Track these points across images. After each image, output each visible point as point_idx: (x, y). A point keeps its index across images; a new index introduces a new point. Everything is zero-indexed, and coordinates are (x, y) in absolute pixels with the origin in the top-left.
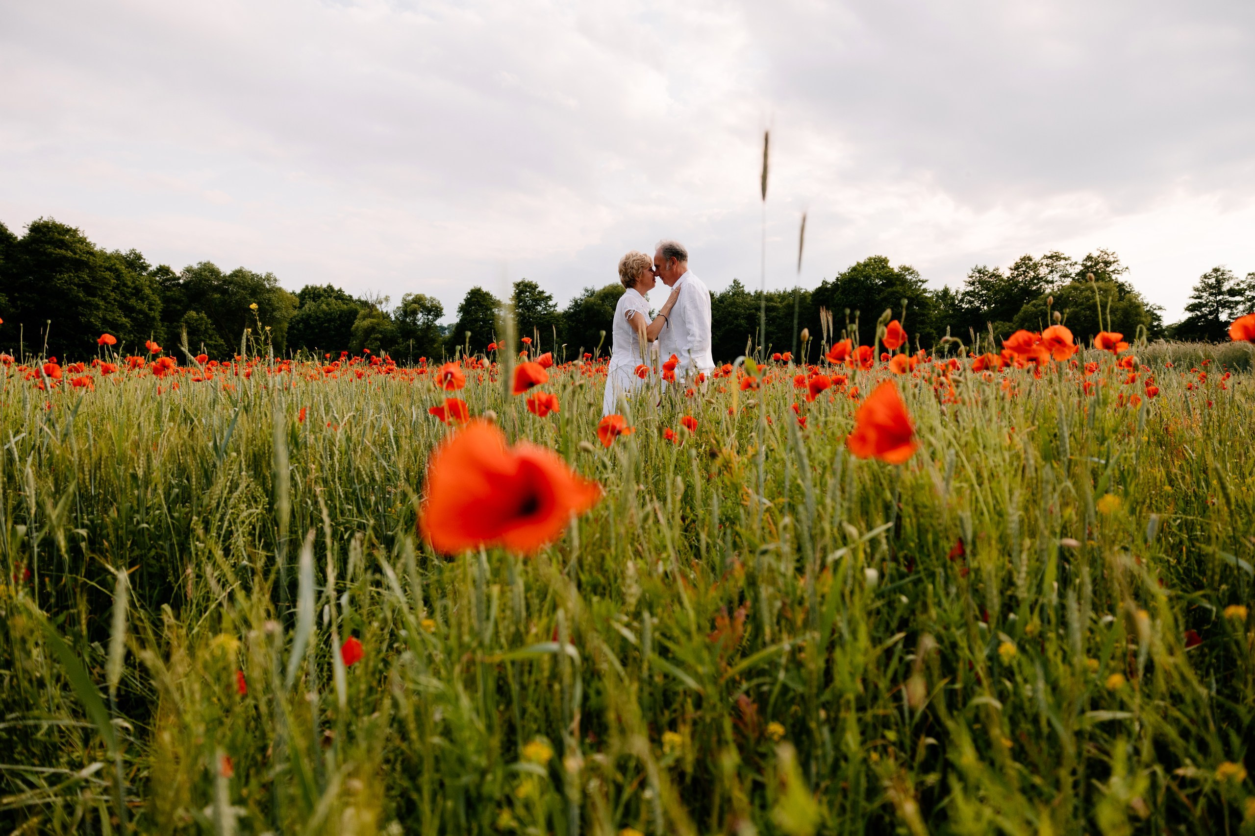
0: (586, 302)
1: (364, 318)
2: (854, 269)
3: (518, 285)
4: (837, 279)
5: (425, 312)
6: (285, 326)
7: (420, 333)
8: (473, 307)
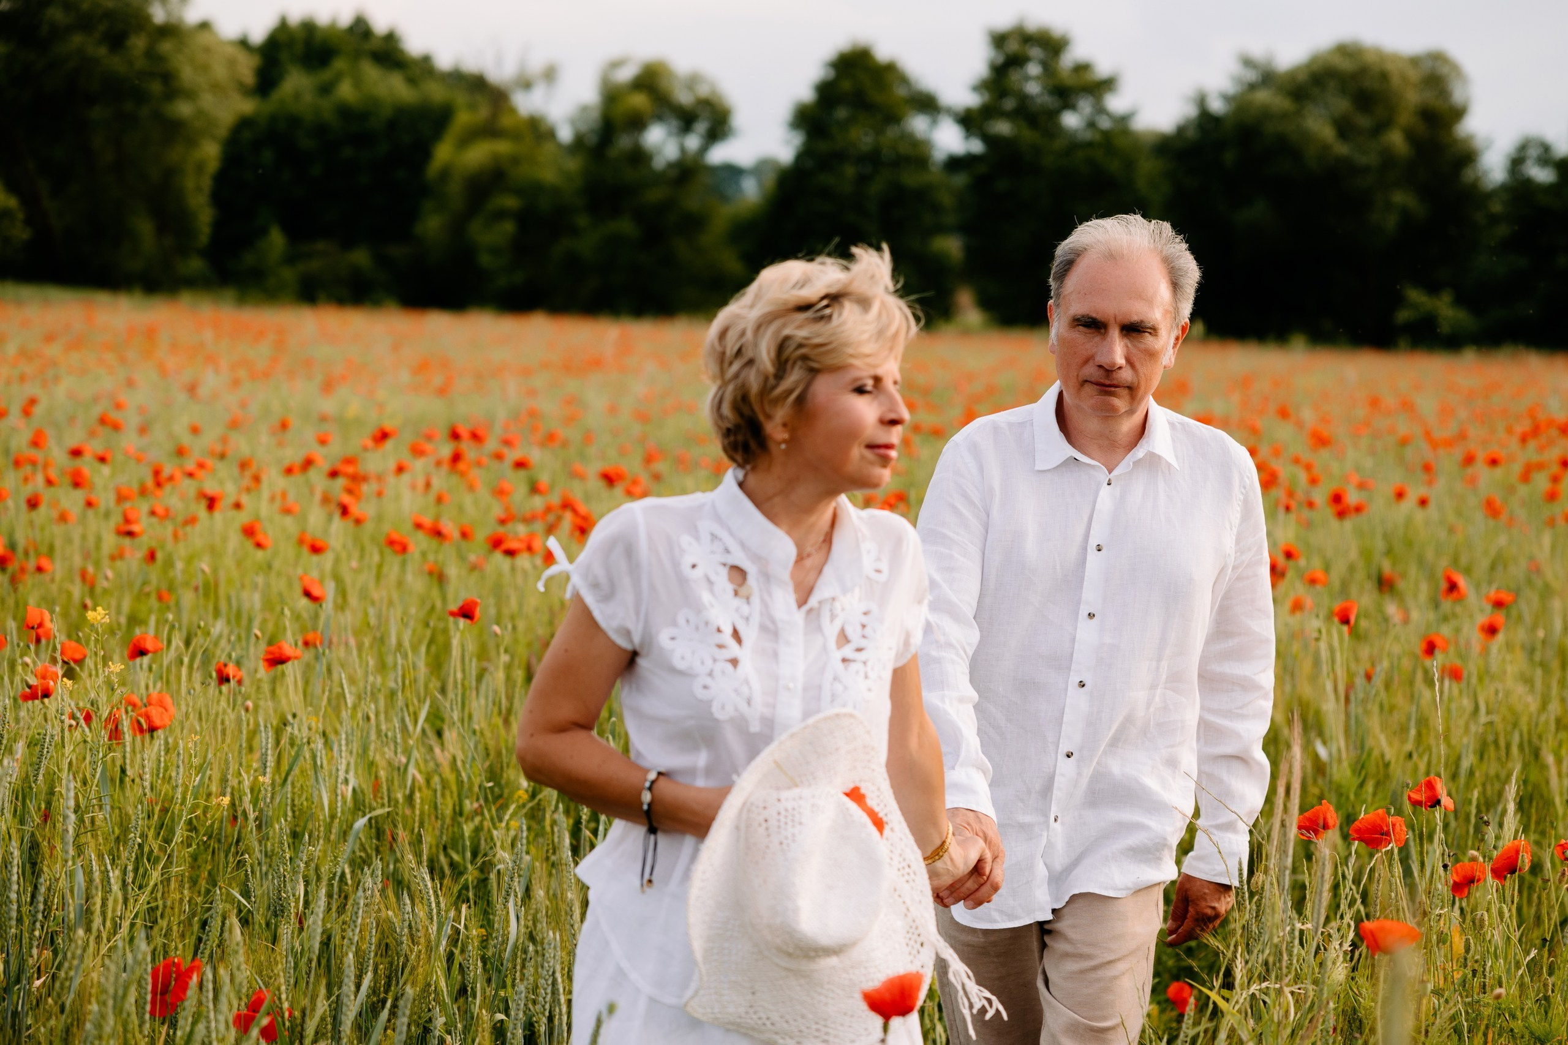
3: (999, 40)
5: (675, 123)
6: (210, 152)
7: (654, 195)
8: (842, 113)
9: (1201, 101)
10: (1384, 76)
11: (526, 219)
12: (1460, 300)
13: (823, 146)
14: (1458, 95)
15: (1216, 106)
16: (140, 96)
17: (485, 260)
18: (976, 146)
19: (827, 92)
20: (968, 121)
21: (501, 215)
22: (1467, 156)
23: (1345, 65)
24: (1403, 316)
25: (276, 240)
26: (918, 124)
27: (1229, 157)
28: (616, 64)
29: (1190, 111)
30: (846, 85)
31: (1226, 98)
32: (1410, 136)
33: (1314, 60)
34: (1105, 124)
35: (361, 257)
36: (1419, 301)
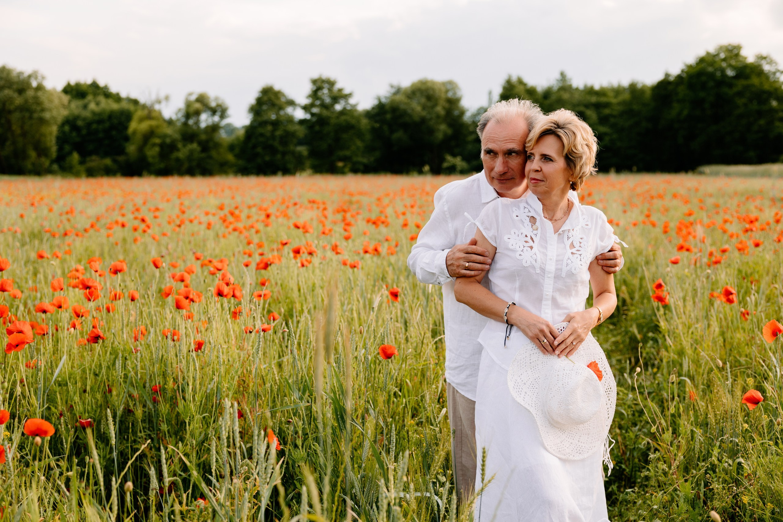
0: (392, 102)
1: (141, 120)
2: (702, 60)
3: (314, 82)
4: (683, 71)
5: (210, 113)
6: (54, 129)
7: (203, 137)
8: (265, 107)
9: (379, 99)
10: (433, 90)
11: (162, 146)
12: (464, 159)
13: (260, 119)
14: (459, 94)
15: (383, 100)
16: (31, 112)
17: (150, 160)
18: (308, 116)
19: (260, 101)
20: (306, 108)
21: (154, 145)
22: (462, 113)
23: (423, 87)
24: (445, 165)
25: (76, 156)
26: (289, 110)
27: (388, 116)
28: (190, 94)
29: (376, 102)
30: (265, 98)
31: (386, 98)
32: (444, 108)
33: (413, 85)
34: (349, 108)
35: (108, 161)
36: (450, 160)
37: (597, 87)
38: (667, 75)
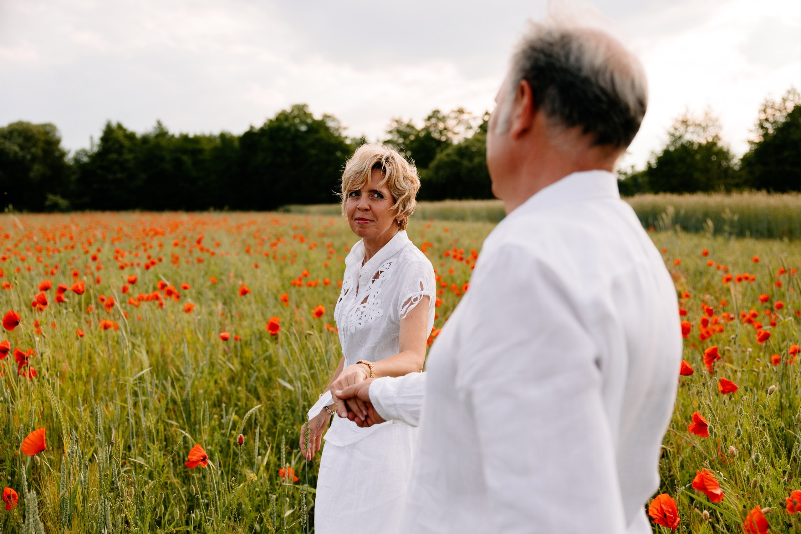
12: (64, 197)
14: (58, 136)
22: (63, 154)
24: (48, 203)
32: (42, 149)
33: (11, 125)
36: (52, 198)
37: (191, 135)
38: (252, 127)
